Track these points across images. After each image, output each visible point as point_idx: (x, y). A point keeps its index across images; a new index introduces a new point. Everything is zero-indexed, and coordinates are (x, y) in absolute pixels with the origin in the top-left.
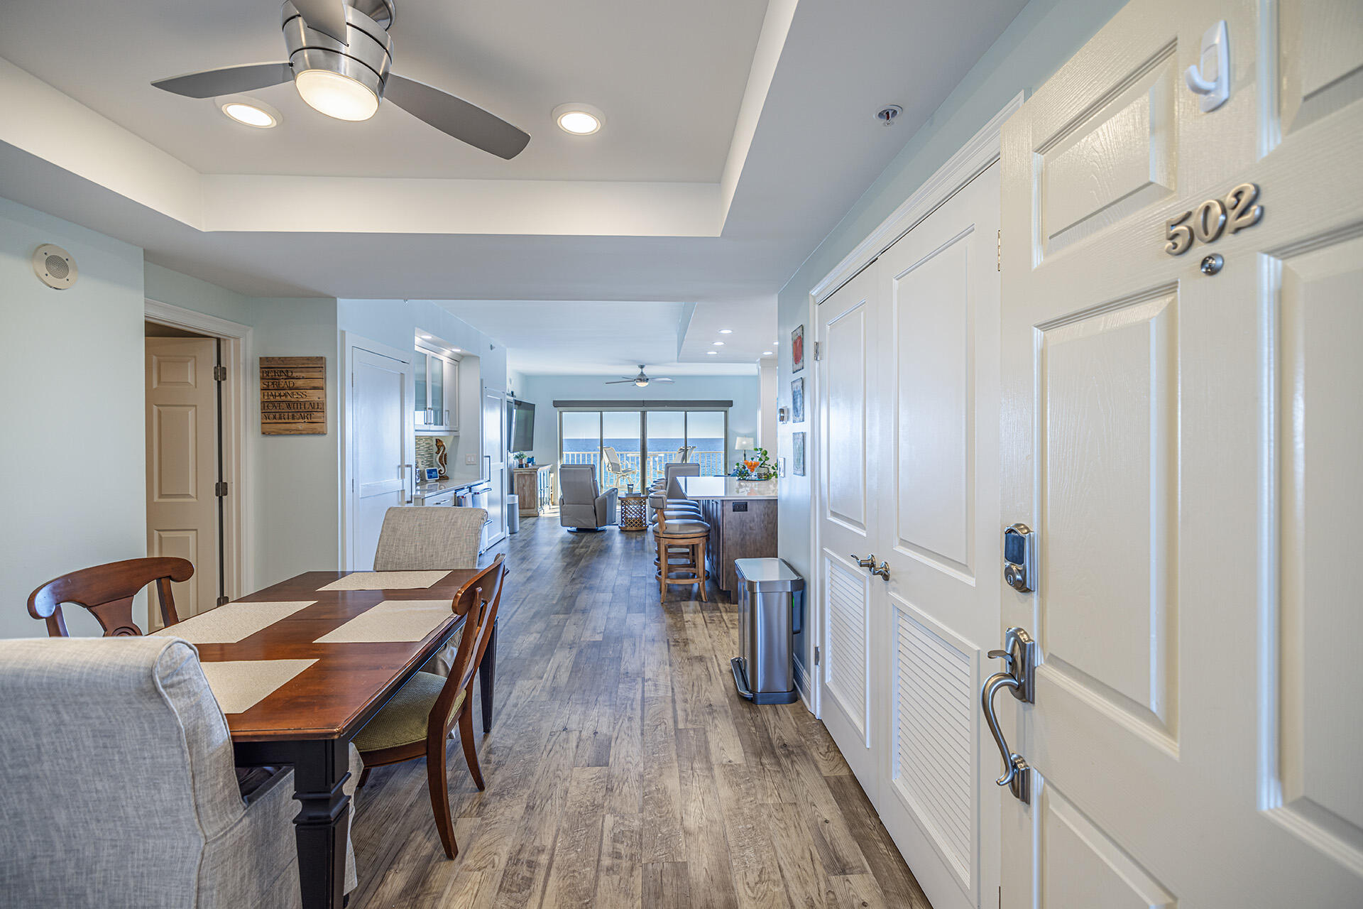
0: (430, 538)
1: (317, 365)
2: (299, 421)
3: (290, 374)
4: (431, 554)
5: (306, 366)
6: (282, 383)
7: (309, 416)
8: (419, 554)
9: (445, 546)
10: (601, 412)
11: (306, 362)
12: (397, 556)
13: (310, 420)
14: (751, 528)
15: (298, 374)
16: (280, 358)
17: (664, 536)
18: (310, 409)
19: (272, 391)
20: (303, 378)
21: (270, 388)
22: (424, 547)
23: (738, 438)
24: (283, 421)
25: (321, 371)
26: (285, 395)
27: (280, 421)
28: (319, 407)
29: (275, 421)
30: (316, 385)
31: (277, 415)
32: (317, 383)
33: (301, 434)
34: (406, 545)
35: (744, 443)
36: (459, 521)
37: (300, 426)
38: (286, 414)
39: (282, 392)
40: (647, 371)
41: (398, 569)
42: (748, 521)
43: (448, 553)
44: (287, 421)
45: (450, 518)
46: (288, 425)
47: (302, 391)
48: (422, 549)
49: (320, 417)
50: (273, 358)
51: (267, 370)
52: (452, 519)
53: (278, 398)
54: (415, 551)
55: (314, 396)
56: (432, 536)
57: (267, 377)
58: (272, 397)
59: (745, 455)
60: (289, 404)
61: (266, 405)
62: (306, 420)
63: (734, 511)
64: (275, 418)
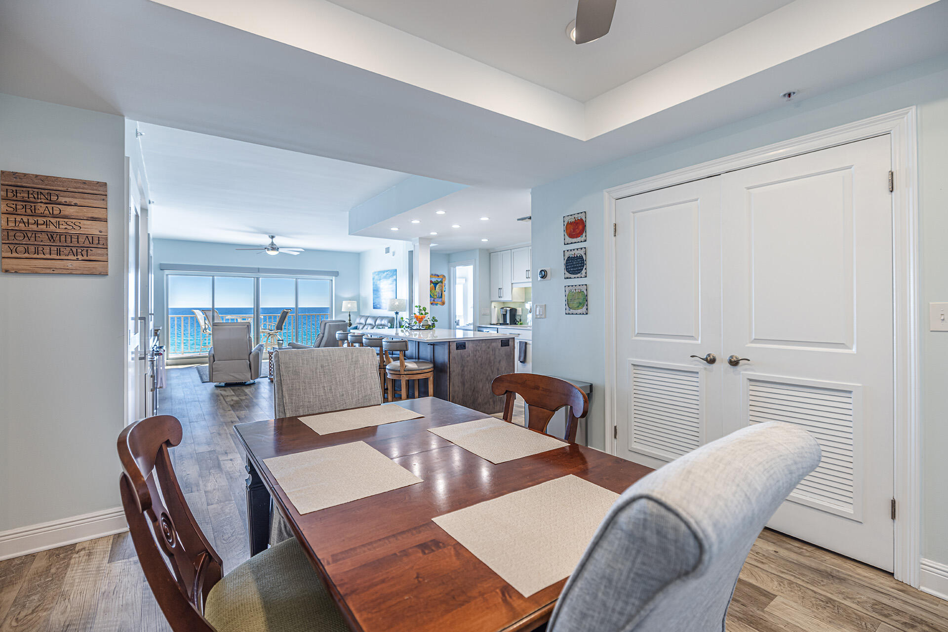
0: (336, 378)
1: (98, 190)
2: (69, 257)
3: (54, 198)
4: (341, 394)
5: (81, 190)
6: (41, 208)
7: (84, 253)
8: (330, 395)
9: (353, 384)
10: (213, 276)
11: (82, 186)
12: (307, 400)
13: (85, 258)
14: (467, 361)
15: (68, 200)
16: (37, 176)
17: (405, 373)
18: (87, 244)
19: (22, 217)
20: (76, 205)
21: (19, 212)
22: (333, 387)
23: (344, 302)
24: (41, 256)
25: (103, 200)
26: (44, 223)
27: (36, 256)
28: (100, 242)
29: (26, 255)
30: (96, 216)
31: (32, 249)
32: (96, 213)
33: (71, 274)
34: (314, 387)
35: (349, 305)
36: (360, 359)
37: (69, 264)
38: (48, 248)
39: (41, 220)
40: (278, 241)
41: (311, 412)
42: (465, 356)
43: (358, 392)
44: (48, 256)
45: (350, 358)
46: (49, 262)
47: (74, 221)
48: (331, 389)
49: (102, 255)
50: (25, 175)
51: (14, 189)
52: (352, 358)
53: (34, 227)
54: (325, 393)
55: (92, 228)
56: (337, 376)
57: (14, 198)
58: (22, 225)
59: (350, 315)
60: (51, 236)
61: (12, 234)
62: (80, 257)
63: (457, 349)
64: (27, 251)
